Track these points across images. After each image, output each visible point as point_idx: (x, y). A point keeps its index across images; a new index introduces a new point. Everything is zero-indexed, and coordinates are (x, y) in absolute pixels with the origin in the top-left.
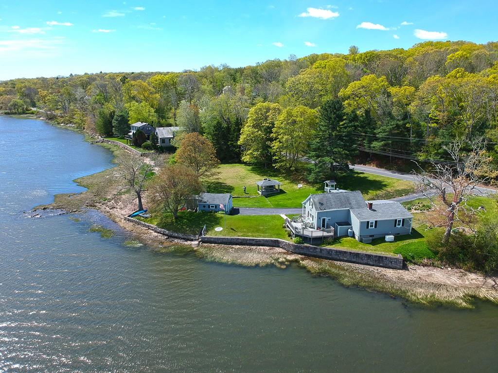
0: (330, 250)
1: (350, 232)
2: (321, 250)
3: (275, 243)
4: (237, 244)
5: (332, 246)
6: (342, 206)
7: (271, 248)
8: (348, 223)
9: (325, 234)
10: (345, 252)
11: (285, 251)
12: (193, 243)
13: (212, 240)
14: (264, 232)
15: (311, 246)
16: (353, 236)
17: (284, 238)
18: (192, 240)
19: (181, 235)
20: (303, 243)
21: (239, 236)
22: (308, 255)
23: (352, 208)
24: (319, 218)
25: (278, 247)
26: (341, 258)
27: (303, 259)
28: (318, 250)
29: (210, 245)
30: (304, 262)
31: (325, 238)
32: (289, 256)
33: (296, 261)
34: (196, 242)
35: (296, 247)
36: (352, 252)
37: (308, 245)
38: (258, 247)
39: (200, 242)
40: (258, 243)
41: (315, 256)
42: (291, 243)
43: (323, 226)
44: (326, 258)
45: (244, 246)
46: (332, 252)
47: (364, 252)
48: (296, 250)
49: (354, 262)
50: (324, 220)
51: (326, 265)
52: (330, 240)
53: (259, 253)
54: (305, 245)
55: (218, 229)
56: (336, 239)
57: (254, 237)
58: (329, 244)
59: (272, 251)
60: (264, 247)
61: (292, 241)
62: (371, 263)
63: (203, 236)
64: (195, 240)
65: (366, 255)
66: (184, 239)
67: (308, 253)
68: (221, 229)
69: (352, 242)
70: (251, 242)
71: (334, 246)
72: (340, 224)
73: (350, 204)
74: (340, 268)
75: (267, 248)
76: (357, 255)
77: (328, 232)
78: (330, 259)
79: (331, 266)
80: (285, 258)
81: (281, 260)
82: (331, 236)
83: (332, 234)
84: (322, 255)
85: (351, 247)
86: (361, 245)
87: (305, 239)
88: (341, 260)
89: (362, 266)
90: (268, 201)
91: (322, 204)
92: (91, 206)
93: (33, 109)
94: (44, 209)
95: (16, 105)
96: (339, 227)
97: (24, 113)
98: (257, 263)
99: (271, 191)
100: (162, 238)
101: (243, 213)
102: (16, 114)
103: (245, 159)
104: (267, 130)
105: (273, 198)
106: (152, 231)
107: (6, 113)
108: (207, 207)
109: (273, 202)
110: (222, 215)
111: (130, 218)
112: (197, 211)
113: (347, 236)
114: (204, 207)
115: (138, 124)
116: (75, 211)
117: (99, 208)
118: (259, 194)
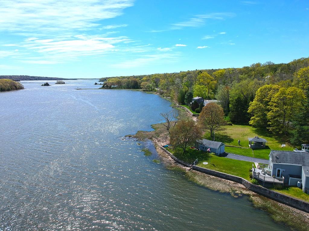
0: (276, 193)
1: (299, 183)
2: (270, 192)
3: (239, 180)
4: (213, 175)
5: (279, 191)
6: (295, 163)
7: (235, 183)
8: (300, 177)
9: (276, 181)
10: (288, 198)
11: (244, 187)
12: (187, 168)
13: (199, 169)
14: (234, 171)
15: (263, 187)
16: (301, 188)
17: (246, 178)
18: (187, 166)
19: (182, 162)
20: (258, 185)
21: (216, 170)
22: (259, 193)
23: (304, 165)
24: (274, 169)
25: (241, 183)
26: (285, 201)
27: (254, 196)
28: (268, 192)
29: (197, 171)
30: (253, 198)
31: (276, 184)
32: (245, 191)
33: (249, 195)
34: (189, 168)
35: (252, 186)
36: (294, 198)
37: (261, 186)
38: (227, 180)
39: (191, 168)
40: (227, 178)
41: (265, 196)
43: (278, 175)
44: (273, 199)
45: (218, 178)
46: (278, 195)
47: (303, 201)
48: (252, 188)
49: (294, 207)
50: (279, 171)
51: (269, 203)
52: (280, 187)
53: (224, 184)
54: (259, 186)
55: (205, 163)
56: (285, 186)
57: (225, 173)
58: (278, 189)
59: (235, 185)
60: (231, 181)
61: (250, 181)
62: (307, 210)
63: (194, 165)
64: (190, 167)
65: (304, 203)
66: (183, 165)
67: (260, 192)
68: (207, 163)
69: (298, 191)
70: (223, 176)
71: (281, 191)
72: (292, 176)
73: (304, 162)
74: (281, 209)
75: (233, 182)
76: (297, 202)
77: (280, 180)
78: (276, 200)
79: (274, 205)
80: (241, 192)
81: (237, 192)
82: (281, 184)
83: (283, 182)
84: (271, 196)
85: (295, 195)
86: (304, 195)
87: (260, 182)
88: (284, 203)
89: (298, 211)
90: (253, 152)
91: (277, 158)
92: (150, 138)
93: (156, 89)
94: (130, 137)
95: (149, 87)
96: (290, 178)
97: (151, 91)
98: (218, 190)
99: (258, 146)
100: (173, 161)
101: (229, 157)
102: (148, 91)
103: (251, 122)
104: (267, 103)
105: (258, 151)
106: (170, 157)
107: (144, 91)
108: (205, 148)
109: (256, 154)
110: (213, 155)
111: (163, 148)
112: (199, 150)
113: (296, 186)
114: (203, 148)
115: (196, 98)
116: (142, 140)
117: (153, 140)
118: (249, 146)
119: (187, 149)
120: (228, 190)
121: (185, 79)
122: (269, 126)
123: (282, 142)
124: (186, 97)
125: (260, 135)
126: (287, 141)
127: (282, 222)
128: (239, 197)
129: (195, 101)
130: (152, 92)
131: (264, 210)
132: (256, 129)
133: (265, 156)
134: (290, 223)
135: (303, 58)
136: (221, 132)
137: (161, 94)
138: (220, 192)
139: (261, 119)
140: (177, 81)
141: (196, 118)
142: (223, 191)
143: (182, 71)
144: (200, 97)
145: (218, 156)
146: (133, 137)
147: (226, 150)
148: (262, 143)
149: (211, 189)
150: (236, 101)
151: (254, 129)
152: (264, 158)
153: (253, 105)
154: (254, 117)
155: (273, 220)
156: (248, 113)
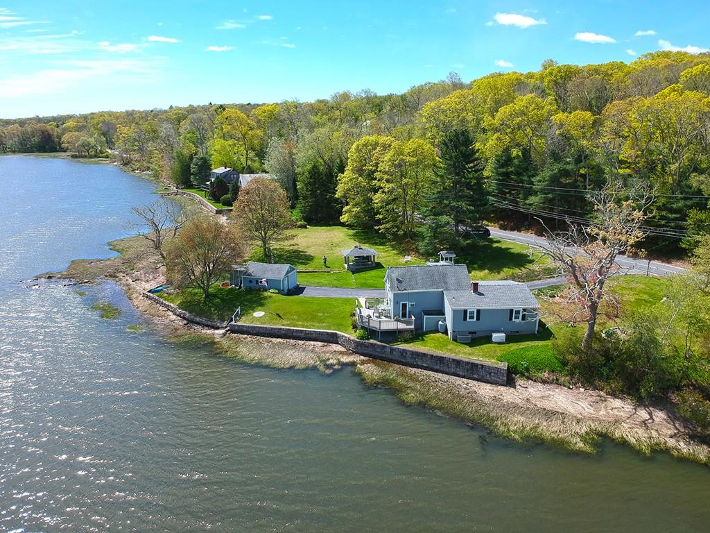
0: (404, 350)
1: (441, 325)
2: (392, 350)
3: (333, 337)
4: (278, 337)
5: (409, 345)
6: (432, 286)
7: (326, 344)
8: (441, 312)
9: (402, 326)
10: (425, 355)
11: (344, 350)
12: (217, 331)
13: (245, 329)
14: (320, 322)
15: (378, 343)
16: (446, 332)
17: (346, 331)
18: (218, 328)
19: (204, 320)
20: (368, 339)
21: (283, 325)
22: (374, 356)
23: (447, 289)
24: (396, 303)
25: (337, 343)
26: (419, 363)
27: (363, 363)
28: (388, 350)
29: (241, 336)
30: (362, 367)
31: (400, 332)
32: (345, 357)
33: (353, 364)
34: (222, 331)
35: (358, 344)
36: (435, 354)
37: (375, 342)
38: (308, 343)
39: (227, 331)
40: (308, 337)
41: (382, 359)
42: (352, 338)
43: (404, 315)
44: (399, 363)
45: (288, 340)
46: (406, 354)
47: (453, 356)
48: (358, 348)
49: (437, 371)
50: (404, 306)
51: (393, 372)
52: (408, 336)
53: (304, 350)
54: (372, 341)
55: (258, 314)
56: (418, 334)
57: (303, 327)
58: (406, 341)
59: (325, 349)
60: (316, 343)
61: (353, 336)
62: (461, 373)
63: (233, 323)
64: (222, 328)
65: (454, 360)
66: (208, 326)
67: (373, 353)
68: (263, 313)
69: (441, 340)
70: (299, 334)
71: (412, 344)
72: (428, 313)
73: (446, 283)
74: (413, 378)
75: (320, 344)
76: (441, 360)
77: (408, 323)
78: (403, 364)
79: (402, 374)
80: (338, 360)
81: (331, 361)
82: (411, 331)
83: (412, 327)
84: (394, 358)
85: (436, 347)
86: (452, 346)
87: (372, 333)
88: (418, 367)
89: (446, 377)
90: (353, 278)
91: (400, 282)
92: (111, 276)
93: (110, 151)
94: (49, 277)
95: (86, 146)
96: (425, 316)
97: (96, 156)
98: (292, 365)
99: (363, 264)
100: (179, 323)
101: (307, 293)
102: (85, 157)
103: (344, 218)
104: (370, 176)
105: (362, 275)
106: (171, 313)
107: (73, 156)
108: (254, 282)
109: (359, 281)
110: (274, 295)
111: (149, 294)
112: (240, 287)
113: (437, 331)
114: (251, 282)
115: (221, 170)
116: (86, 282)
117: (120, 280)
118: (344, 268)
119: (211, 290)
120: (312, 362)
121: (185, 126)
122: (379, 222)
123: (405, 252)
124: (193, 168)
125: (364, 243)
126: (412, 250)
127: (420, 403)
128: (335, 371)
129: (217, 178)
130: (97, 160)
131: (386, 386)
132: (354, 231)
133: (376, 282)
134: (434, 403)
135: (430, 83)
136: (286, 245)
137: (126, 164)
138: (297, 367)
139: (364, 210)
140: (165, 129)
141: (225, 218)
142: (303, 367)
143: (173, 106)
144: (228, 169)
145: (285, 295)
146: (60, 278)
147: (301, 281)
148: (368, 258)
149: (277, 366)
150: (309, 173)
151: (351, 232)
152: (374, 287)
153: (345, 181)
154: (348, 207)
155: (402, 403)
156: (337, 200)
